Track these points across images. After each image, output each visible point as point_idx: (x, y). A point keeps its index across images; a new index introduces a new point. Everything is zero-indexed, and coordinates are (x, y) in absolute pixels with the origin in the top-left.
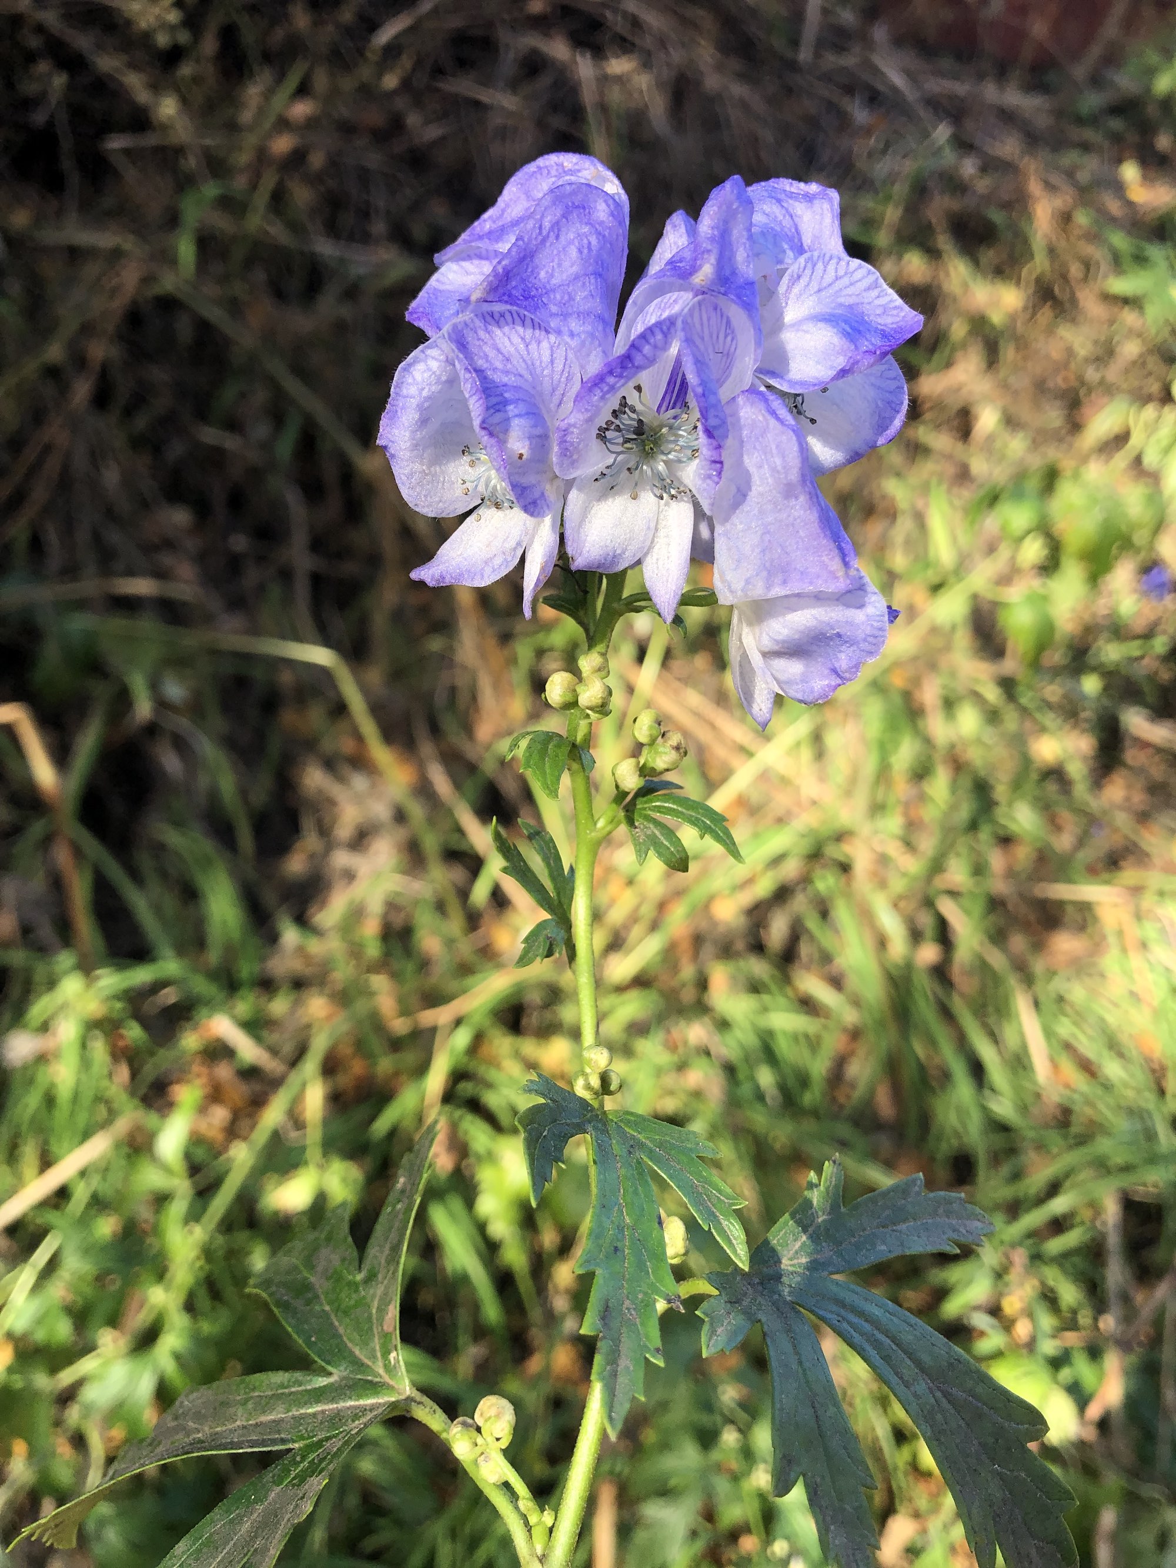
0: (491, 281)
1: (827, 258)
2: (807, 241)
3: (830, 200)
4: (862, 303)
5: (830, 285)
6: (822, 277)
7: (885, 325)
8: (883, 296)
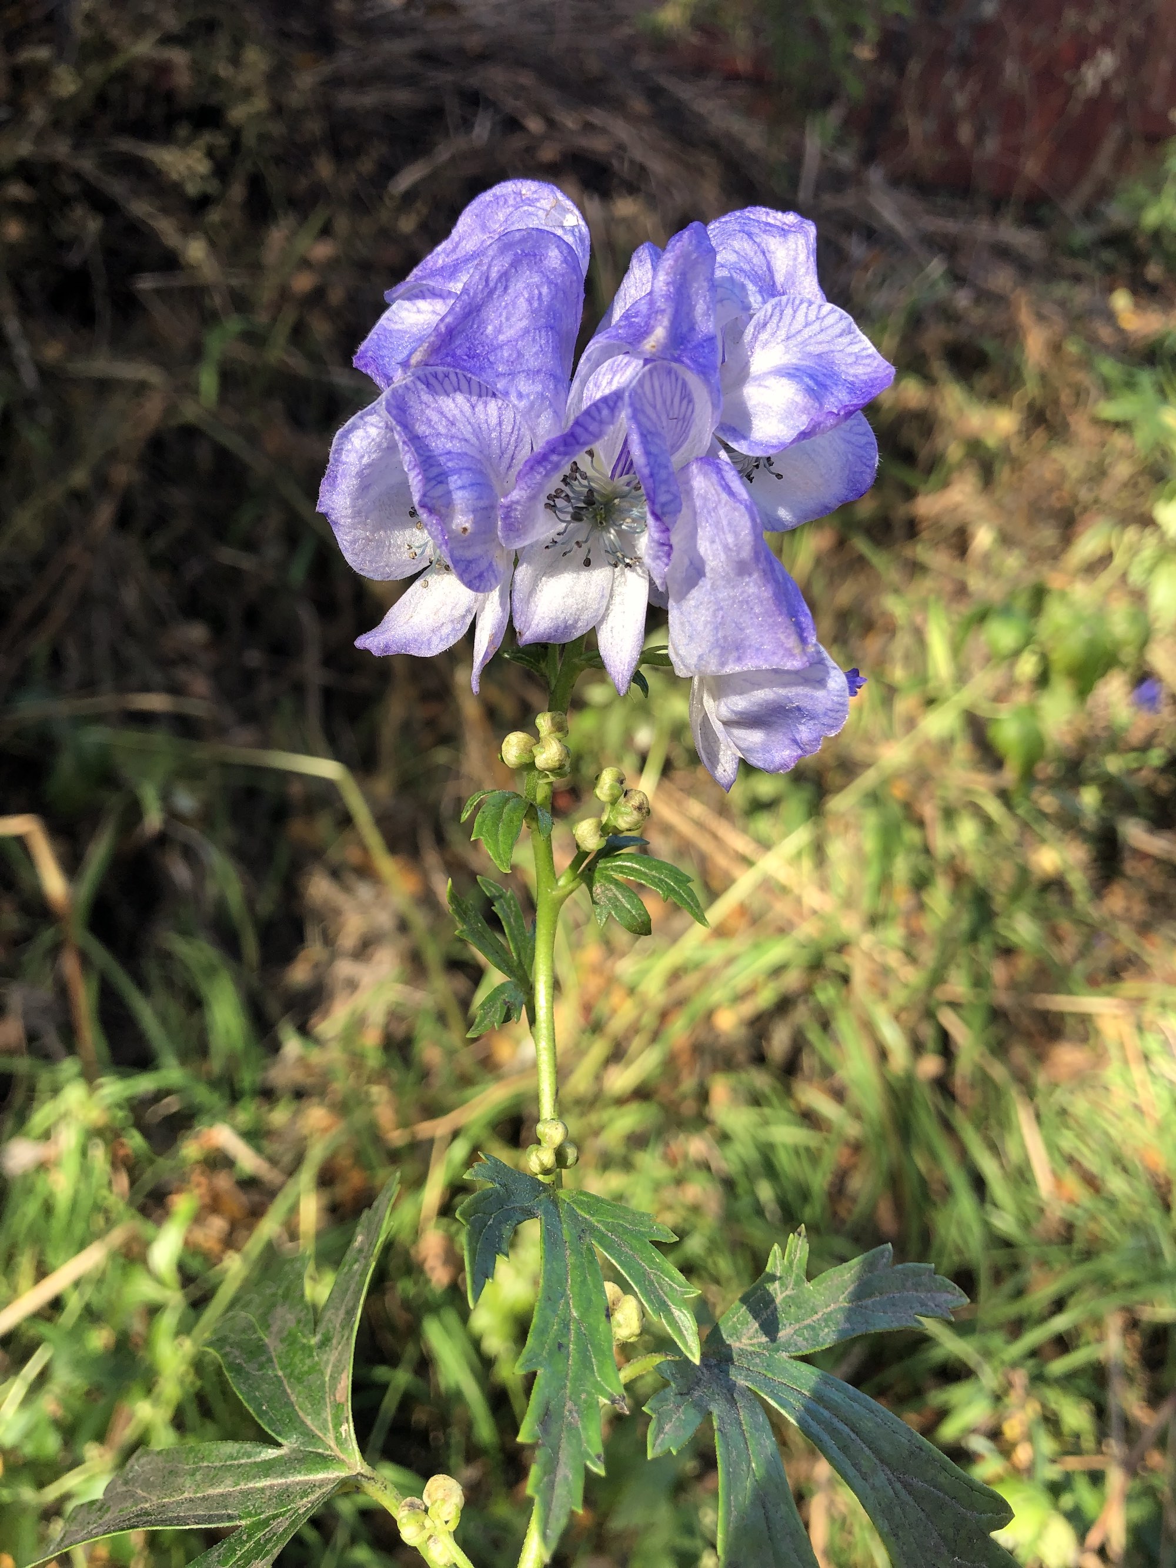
0: (434, 341)
3: (806, 233)
4: (832, 352)
5: (799, 332)
7: (855, 377)
8: (856, 343)
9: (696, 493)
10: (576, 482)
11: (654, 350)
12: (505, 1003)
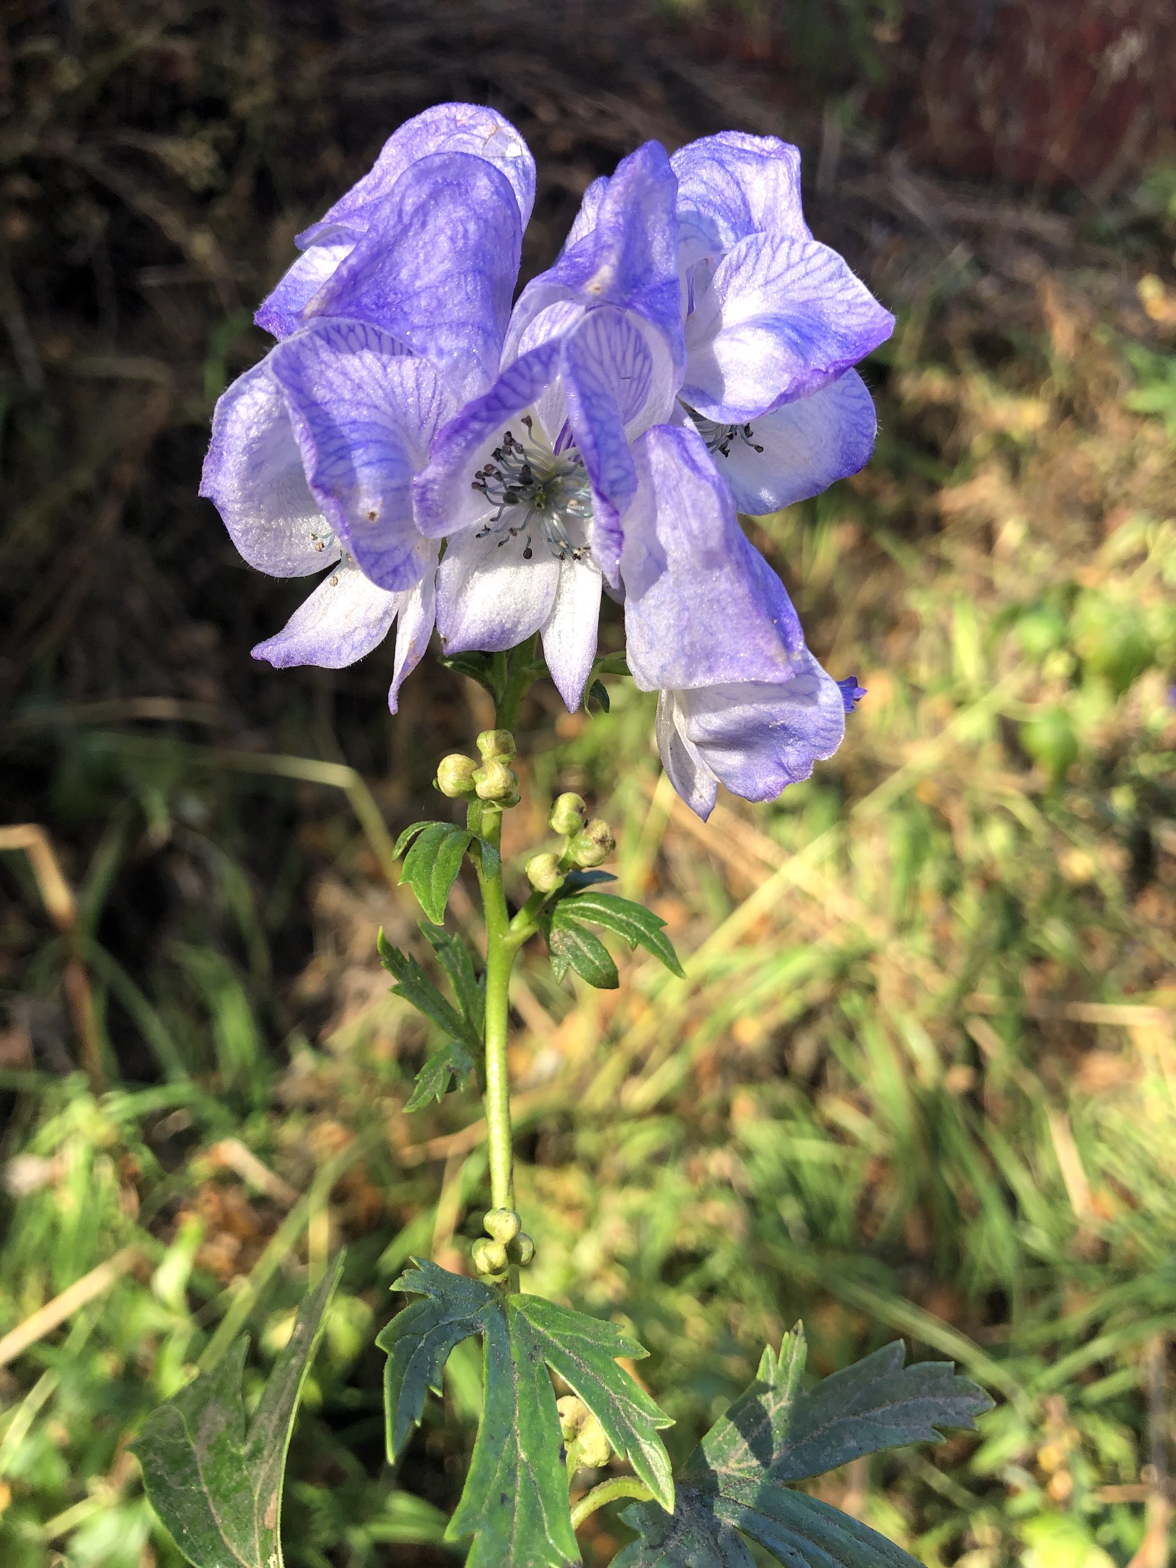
0: (333, 288)
1: (777, 240)
2: (757, 214)
3: (788, 161)
4: (820, 299)
5: (780, 275)
6: (769, 267)
7: (848, 327)
8: (848, 289)
9: (654, 467)
10: (511, 457)
11: (598, 293)
12: (449, 1069)
